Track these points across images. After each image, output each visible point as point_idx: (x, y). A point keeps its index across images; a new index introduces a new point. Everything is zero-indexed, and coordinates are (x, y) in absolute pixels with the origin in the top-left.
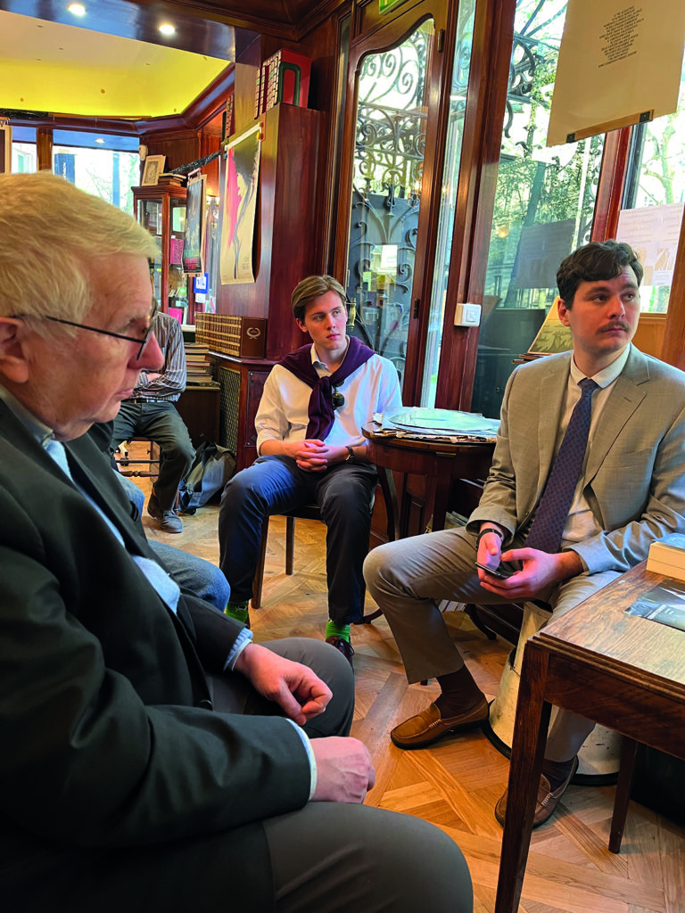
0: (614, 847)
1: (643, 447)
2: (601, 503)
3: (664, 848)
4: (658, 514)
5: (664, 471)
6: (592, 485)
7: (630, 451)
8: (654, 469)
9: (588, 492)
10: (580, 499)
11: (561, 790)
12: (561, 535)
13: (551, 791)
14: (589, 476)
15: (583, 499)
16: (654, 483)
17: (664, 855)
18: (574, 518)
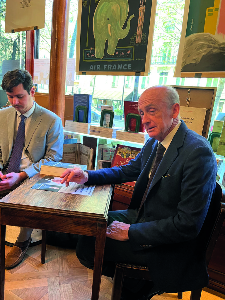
0: (43, 262)
1: (42, 136)
2: (31, 155)
3: (59, 256)
4: (49, 156)
5: (49, 143)
6: (28, 149)
7: (38, 137)
8: (46, 142)
9: (27, 152)
10: (24, 154)
11: (25, 250)
12: (19, 167)
13: (22, 252)
14: (26, 146)
15: (25, 154)
16: (46, 147)
17: (58, 259)
18: (23, 160)
